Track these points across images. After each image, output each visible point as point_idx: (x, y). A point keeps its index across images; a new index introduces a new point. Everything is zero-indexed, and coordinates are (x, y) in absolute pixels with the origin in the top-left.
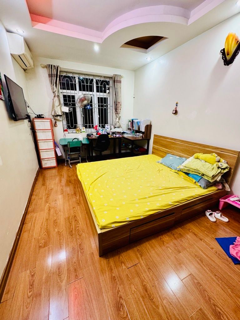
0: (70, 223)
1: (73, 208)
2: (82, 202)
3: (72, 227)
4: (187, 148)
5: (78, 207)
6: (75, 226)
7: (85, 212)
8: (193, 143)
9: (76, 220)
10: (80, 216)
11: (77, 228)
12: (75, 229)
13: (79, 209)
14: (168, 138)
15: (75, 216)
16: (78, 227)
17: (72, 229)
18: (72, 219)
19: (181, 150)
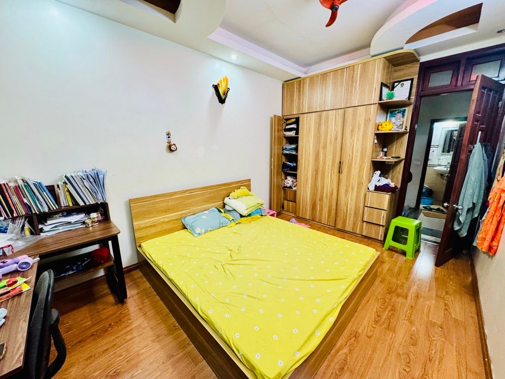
0: (390, 321)
1: (369, 337)
2: (346, 333)
3: (390, 314)
4: (212, 195)
5: (360, 331)
6: (385, 311)
7: (356, 314)
8: (217, 185)
9: (379, 316)
10: (368, 315)
11: (383, 307)
12: (386, 308)
13: (362, 327)
14: (175, 193)
15: (376, 322)
16: (381, 307)
17: (389, 312)
18: (384, 323)
19: (205, 201)
